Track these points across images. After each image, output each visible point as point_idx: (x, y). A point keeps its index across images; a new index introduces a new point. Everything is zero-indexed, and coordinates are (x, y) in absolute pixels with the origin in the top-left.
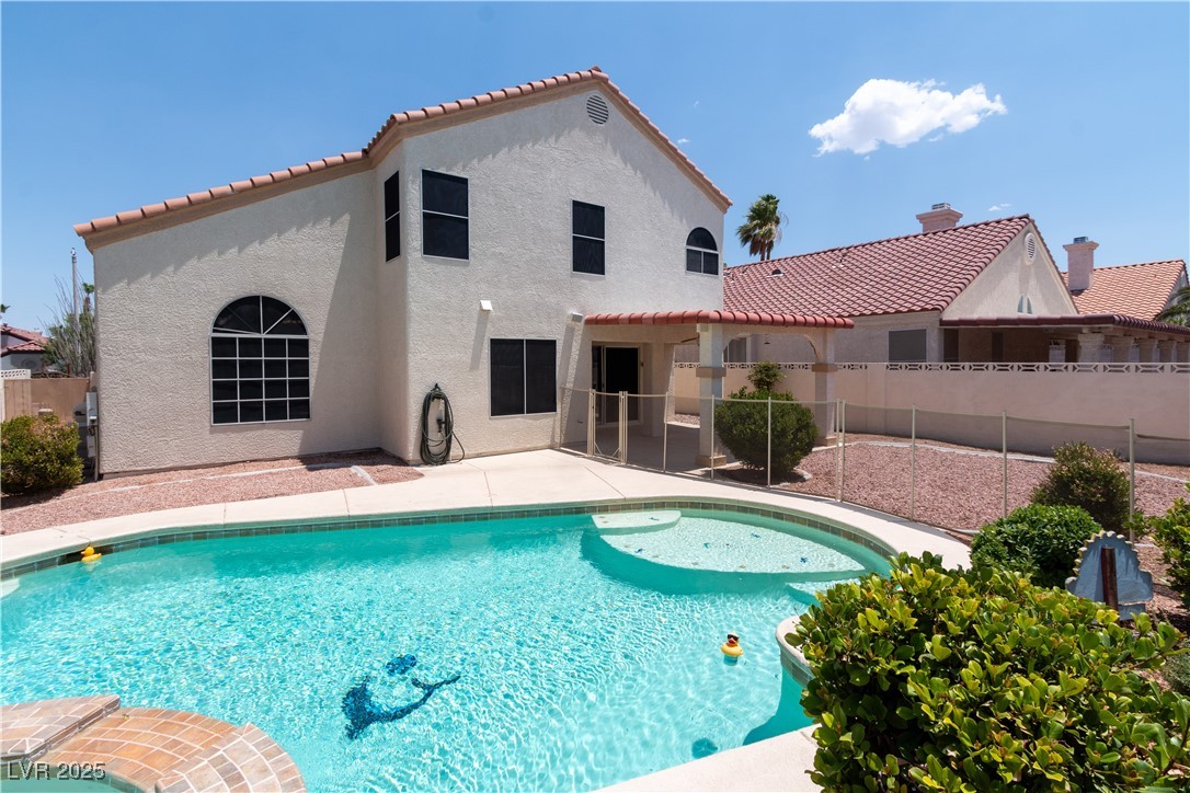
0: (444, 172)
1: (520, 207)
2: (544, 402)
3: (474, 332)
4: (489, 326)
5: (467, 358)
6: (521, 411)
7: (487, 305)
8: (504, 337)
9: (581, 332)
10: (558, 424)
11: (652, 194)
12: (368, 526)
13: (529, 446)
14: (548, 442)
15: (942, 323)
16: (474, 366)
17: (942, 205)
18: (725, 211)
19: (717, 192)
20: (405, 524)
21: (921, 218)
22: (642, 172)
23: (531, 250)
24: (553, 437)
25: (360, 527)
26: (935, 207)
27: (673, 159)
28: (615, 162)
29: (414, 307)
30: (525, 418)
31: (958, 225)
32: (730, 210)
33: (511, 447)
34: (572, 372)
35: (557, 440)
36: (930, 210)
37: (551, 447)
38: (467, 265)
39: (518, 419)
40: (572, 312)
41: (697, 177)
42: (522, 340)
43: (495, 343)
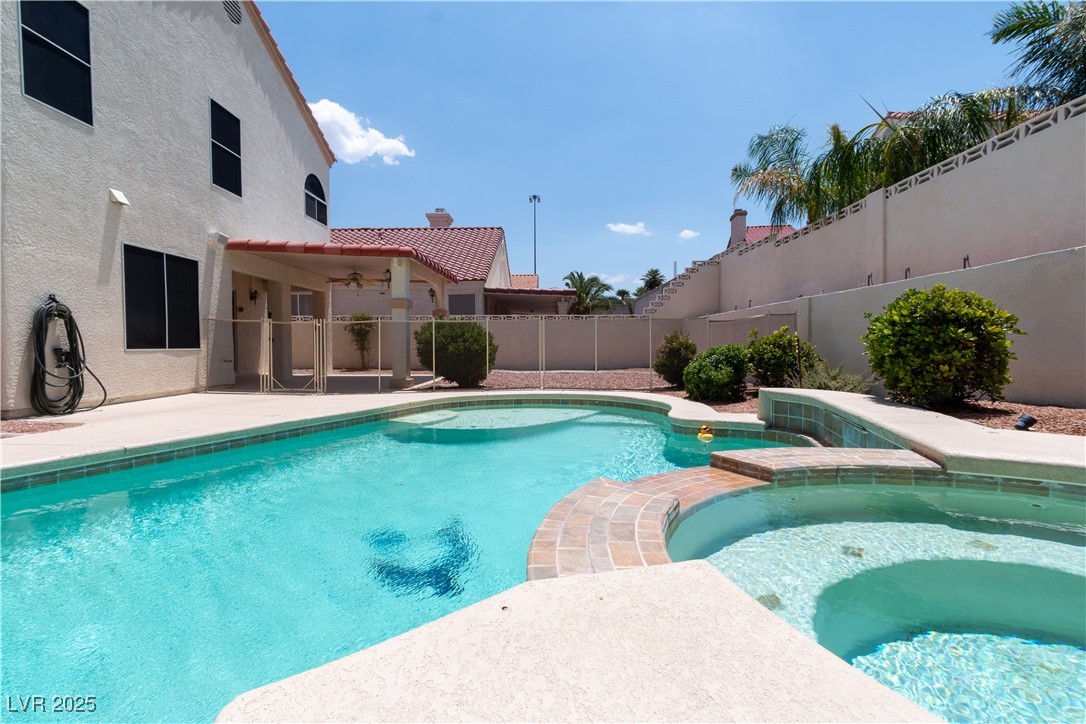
1: (155, 81)
2: (186, 336)
3: (102, 229)
4: (121, 226)
5: (93, 263)
6: (162, 345)
7: (120, 196)
8: (139, 245)
9: (221, 257)
10: (203, 364)
11: (278, 125)
12: (152, 462)
13: (172, 389)
14: (192, 385)
15: (486, 290)
16: (103, 280)
17: (442, 210)
18: (330, 166)
19: (326, 145)
20: (205, 452)
21: (429, 216)
22: (270, 96)
23: (169, 142)
24: (197, 380)
25: (139, 464)
26: (437, 210)
28: (247, 74)
30: (166, 354)
31: (451, 227)
32: (334, 165)
33: (151, 391)
34: (214, 301)
35: (203, 382)
36: (433, 212)
37: (195, 391)
38: (91, 133)
39: (159, 354)
40: (213, 231)
41: (312, 123)
42: (162, 254)
43: (129, 251)
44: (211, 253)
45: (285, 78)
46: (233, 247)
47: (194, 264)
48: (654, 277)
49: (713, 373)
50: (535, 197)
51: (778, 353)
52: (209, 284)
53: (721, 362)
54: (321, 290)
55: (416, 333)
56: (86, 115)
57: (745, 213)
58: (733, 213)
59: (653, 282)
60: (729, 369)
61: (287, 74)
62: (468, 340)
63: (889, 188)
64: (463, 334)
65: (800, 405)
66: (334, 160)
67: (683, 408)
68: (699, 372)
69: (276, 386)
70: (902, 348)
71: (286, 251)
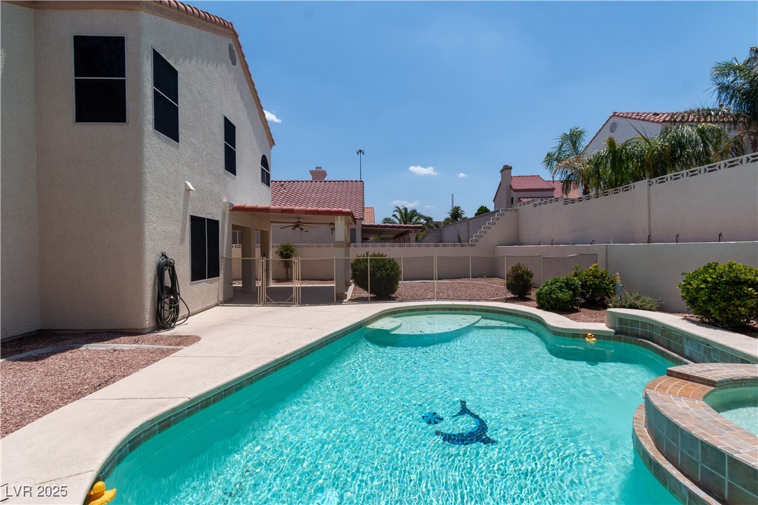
0: (165, 58)
1: (203, 110)
3: (182, 208)
4: (189, 204)
5: (178, 231)
6: (205, 277)
7: (190, 185)
8: (197, 215)
9: (228, 217)
10: (221, 286)
11: (250, 126)
13: (208, 305)
14: (215, 301)
15: (363, 226)
16: (182, 241)
17: (320, 168)
18: (271, 147)
19: (271, 135)
21: (312, 172)
23: (208, 147)
24: (218, 297)
26: (317, 168)
27: (257, 105)
28: (238, 96)
29: (149, 179)
30: (206, 282)
31: (326, 179)
33: (200, 307)
34: (225, 245)
35: (220, 299)
36: (315, 169)
37: (217, 305)
38: (178, 148)
39: (204, 283)
40: (225, 200)
41: (265, 121)
42: (204, 219)
43: (193, 219)
44: (224, 214)
45: (253, 96)
46: (236, 209)
47: (218, 222)
48: (457, 212)
49: (560, 295)
50: (360, 151)
51: (597, 281)
52: (223, 235)
53: (563, 288)
54: (266, 230)
55: (352, 264)
56: (176, 138)
57: (511, 168)
58: (502, 168)
59: (456, 214)
60: (571, 292)
61: (254, 92)
62: (388, 269)
63: (651, 180)
64: (384, 265)
65: (638, 321)
66: (274, 144)
67: (553, 319)
68: (550, 294)
69: (268, 300)
70: (712, 296)
71: (269, 212)
